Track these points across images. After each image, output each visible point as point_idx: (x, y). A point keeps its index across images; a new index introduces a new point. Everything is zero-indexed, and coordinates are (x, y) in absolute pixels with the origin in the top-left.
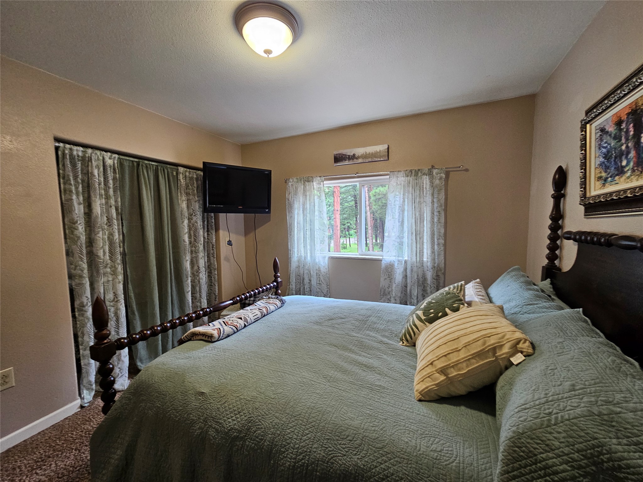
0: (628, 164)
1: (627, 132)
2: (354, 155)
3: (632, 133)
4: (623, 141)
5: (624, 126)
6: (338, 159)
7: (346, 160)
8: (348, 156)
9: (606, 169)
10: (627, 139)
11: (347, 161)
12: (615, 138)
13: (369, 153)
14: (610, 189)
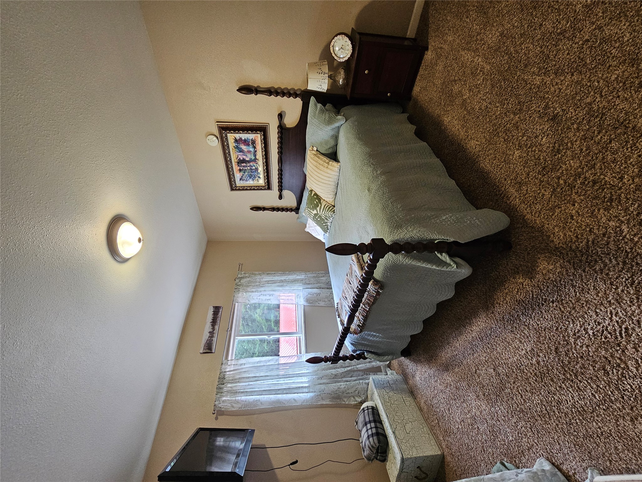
0: (255, 166)
1: (244, 166)
2: (210, 332)
3: (245, 164)
4: (246, 168)
5: (241, 168)
6: (209, 348)
7: (212, 340)
8: (209, 338)
9: (255, 177)
10: (246, 166)
11: (214, 339)
12: (245, 173)
13: (212, 320)
14: (262, 176)
